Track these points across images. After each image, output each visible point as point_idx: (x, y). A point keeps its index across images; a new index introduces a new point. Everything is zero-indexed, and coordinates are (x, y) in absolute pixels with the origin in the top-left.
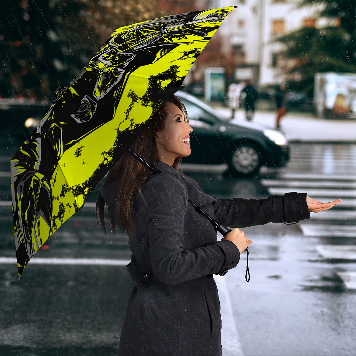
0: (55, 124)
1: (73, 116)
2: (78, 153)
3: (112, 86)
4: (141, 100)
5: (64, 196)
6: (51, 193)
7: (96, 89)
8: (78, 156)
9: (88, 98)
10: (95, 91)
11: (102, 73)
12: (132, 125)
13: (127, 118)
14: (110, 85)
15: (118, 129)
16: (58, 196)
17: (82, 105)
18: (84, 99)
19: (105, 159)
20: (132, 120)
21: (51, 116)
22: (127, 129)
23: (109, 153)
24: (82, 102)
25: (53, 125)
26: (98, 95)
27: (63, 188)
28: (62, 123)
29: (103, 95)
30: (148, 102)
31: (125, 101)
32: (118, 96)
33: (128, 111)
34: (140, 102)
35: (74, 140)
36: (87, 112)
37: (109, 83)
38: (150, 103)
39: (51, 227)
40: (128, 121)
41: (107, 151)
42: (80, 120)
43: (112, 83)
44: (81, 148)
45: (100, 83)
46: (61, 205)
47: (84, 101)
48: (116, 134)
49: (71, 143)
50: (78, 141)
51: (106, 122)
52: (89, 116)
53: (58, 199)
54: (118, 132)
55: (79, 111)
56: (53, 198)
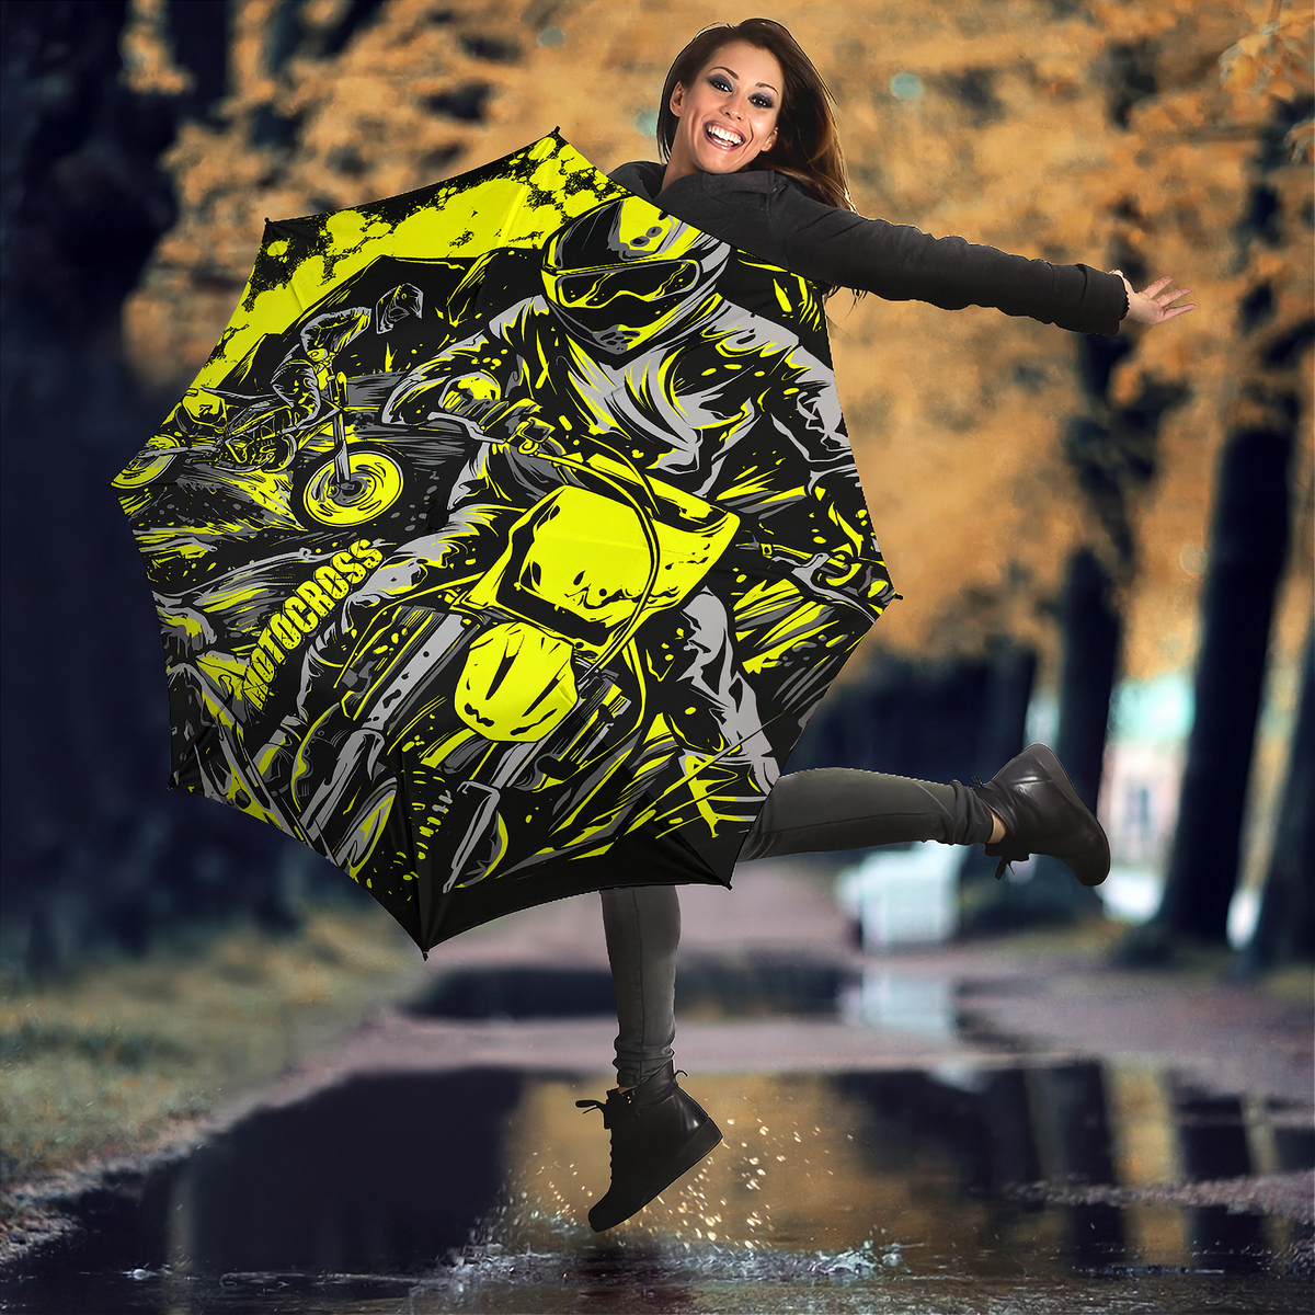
0: (451, 323)
1: (419, 314)
2: (466, 238)
3: (336, 315)
4: (327, 250)
5: (550, 193)
6: (560, 232)
7: (359, 331)
8: (469, 233)
9: (380, 326)
10: (362, 328)
11: (331, 354)
12: (371, 223)
13: (367, 239)
14: (338, 320)
15: (390, 232)
16: (556, 209)
17: (395, 321)
18: (385, 330)
19: (447, 196)
20: (364, 230)
21: (448, 344)
22: (381, 222)
23: (435, 203)
24: (391, 326)
25: (455, 324)
26: (363, 316)
27: (537, 205)
28: (440, 315)
29: (358, 311)
30: (323, 237)
31: (345, 271)
32: (343, 290)
33: (355, 250)
34: (330, 251)
35: (451, 267)
36: (400, 302)
37: (336, 325)
38: (323, 233)
39: (619, 195)
40: (367, 234)
41: (435, 208)
42: (417, 295)
43: (333, 321)
44: (454, 244)
45: (347, 338)
46: (569, 190)
47: (387, 327)
48: (401, 226)
49: (457, 266)
50: (446, 259)
51: (392, 259)
52: (401, 292)
53: (562, 205)
54: (394, 226)
55: (407, 313)
56: (568, 222)
